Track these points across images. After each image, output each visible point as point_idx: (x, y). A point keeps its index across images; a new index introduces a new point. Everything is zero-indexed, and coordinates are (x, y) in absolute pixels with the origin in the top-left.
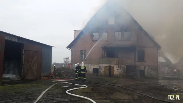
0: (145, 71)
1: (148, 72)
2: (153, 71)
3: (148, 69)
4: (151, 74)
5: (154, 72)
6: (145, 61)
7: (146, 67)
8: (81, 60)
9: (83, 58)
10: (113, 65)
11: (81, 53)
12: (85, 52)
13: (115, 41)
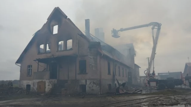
0: (87, 86)
1: (90, 87)
2: (95, 85)
3: (89, 83)
4: (93, 90)
5: (96, 87)
8: (28, 76)
9: (30, 73)
10: (45, 80)
11: (29, 68)
12: (31, 67)
13: (57, 52)
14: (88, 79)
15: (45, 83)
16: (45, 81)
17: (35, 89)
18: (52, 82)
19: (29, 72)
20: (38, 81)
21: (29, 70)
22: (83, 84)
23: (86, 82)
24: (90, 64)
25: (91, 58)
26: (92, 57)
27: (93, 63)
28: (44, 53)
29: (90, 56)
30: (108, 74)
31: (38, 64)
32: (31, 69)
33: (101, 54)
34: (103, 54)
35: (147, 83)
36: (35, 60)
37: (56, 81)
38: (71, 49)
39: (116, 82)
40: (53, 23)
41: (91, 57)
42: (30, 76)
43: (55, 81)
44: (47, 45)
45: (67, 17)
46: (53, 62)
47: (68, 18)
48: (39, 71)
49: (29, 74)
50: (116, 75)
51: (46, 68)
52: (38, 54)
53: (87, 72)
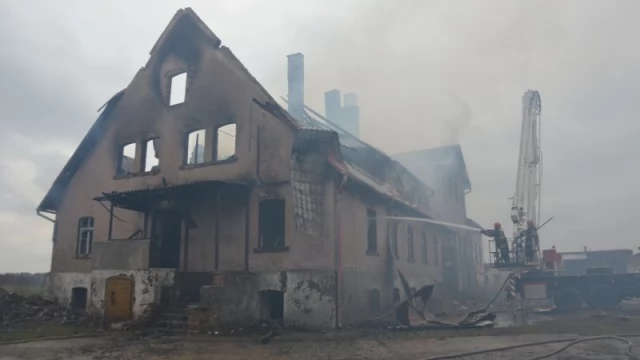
0: (285, 295)
1: (297, 302)
2: (316, 294)
3: (295, 285)
4: (307, 311)
5: (321, 299)
6: (287, 249)
7: (290, 276)
8: (78, 258)
9: (88, 246)
10: (133, 272)
11: (82, 229)
12: (92, 225)
13: (181, 168)
14: (292, 271)
15: (131, 282)
16: (132, 276)
17: (99, 305)
18: (157, 280)
19: (84, 243)
20: (107, 274)
21: (85, 234)
22: (272, 288)
23: (284, 281)
24: (298, 215)
25: (300, 191)
26: (305, 187)
27: (307, 210)
28: (135, 175)
29: (298, 185)
30: (367, 253)
31: (112, 215)
32: (91, 232)
33: (341, 176)
34: (345, 178)
35: (513, 288)
36: (98, 199)
37: (172, 275)
38: (232, 160)
39: (398, 283)
40: (168, 66)
41: (303, 188)
42: (86, 257)
43: (167, 275)
45: (219, 42)
46: (165, 204)
47: (223, 47)
48: (113, 238)
49: (83, 250)
50: (398, 258)
51: (142, 227)
52: (115, 178)
53: (287, 244)
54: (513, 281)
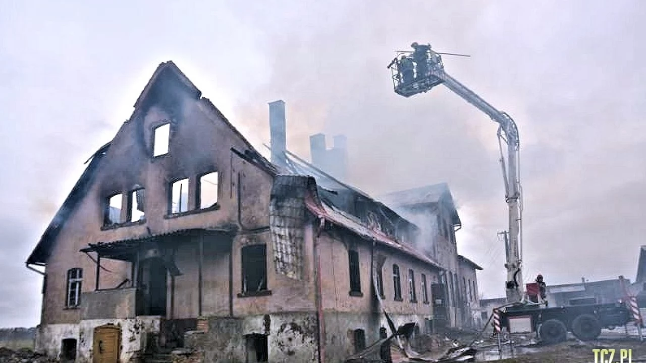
0: (269, 339)
1: (280, 344)
2: (298, 336)
3: (278, 328)
4: (291, 353)
5: (303, 341)
6: (270, 293)
7: (272, 318)
8: (67, 309)
9: (77, 298)
10: (120, 320)
11: (71, 281)
12: (81, 276)
13: (166, 218)
14: (275, 314)
15: (119, 331)
16: (119, 325)
17: (87, 355)
18: (143, 328)
19: (73, 293)
20: (95, 323)
21: (74, 285)
22: (256, 332)
23: (267, 324)
24: (278, 259)
25: (280, 236)
26: (285, 232)
27: (287, 254)
28: (121, 225)
29: (277, 230)
30: (351, 294)
31: (99, 266)
32: (80, 283)
33: (318, 220)
34: (323, 221)
35: (497, 322)
36: (85, 251)
37: (158, 322)
38: (215, 207)
39: (384, 323)
40: (152, 116)
41: (282, 233)
42: (75, 308)
43: (153, 323)
44: (134, 194)
45: (200, 93)
46: (151, 253)
47: (204, 98)
48: (99, 288)
49: (73, 300)
50: (383, 298)
51: (129, 277)
52: (102, 229)
53: (269, 288)
54: (497, 316)
